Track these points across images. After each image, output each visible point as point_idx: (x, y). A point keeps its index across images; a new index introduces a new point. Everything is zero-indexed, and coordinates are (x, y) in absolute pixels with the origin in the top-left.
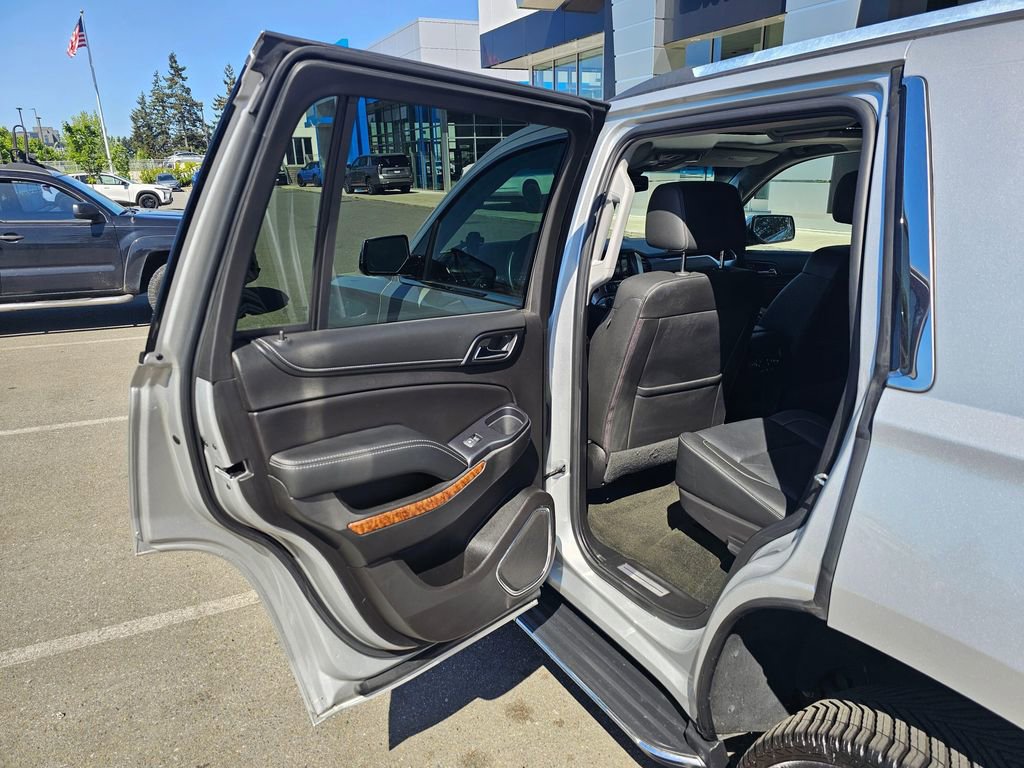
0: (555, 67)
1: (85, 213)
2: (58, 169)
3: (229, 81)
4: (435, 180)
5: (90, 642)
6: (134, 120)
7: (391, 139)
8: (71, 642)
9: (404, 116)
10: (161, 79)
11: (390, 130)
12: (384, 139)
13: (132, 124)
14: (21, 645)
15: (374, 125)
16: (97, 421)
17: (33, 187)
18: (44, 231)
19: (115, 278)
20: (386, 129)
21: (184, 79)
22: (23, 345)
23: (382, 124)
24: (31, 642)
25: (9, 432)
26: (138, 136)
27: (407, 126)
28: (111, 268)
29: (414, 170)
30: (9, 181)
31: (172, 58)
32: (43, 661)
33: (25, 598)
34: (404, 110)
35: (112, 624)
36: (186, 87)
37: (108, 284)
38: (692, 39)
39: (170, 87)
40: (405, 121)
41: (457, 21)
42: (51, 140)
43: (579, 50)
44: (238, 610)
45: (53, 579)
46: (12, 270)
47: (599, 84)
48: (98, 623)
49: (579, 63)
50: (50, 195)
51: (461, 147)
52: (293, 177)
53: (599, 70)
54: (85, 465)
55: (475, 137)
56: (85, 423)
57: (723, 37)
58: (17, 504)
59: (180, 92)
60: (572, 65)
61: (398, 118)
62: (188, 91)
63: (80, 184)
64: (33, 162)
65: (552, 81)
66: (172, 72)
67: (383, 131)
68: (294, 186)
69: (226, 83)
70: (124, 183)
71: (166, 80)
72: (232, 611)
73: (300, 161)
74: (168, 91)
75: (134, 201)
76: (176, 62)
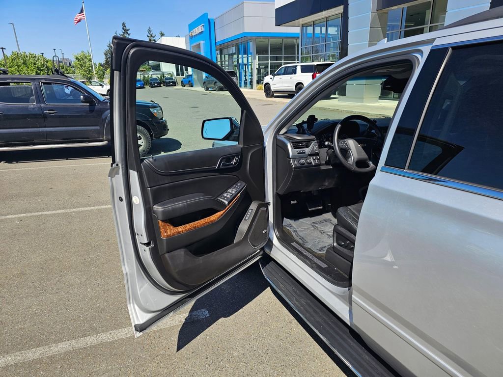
0: (314, 24)
1: (86, 100)
2: (73, 78)
3: (149, 36)
4: (248, 83)
5: (92, 343)
6: (106, 55)
7: (227, 63)
8: (82, 342)
9: (234, 51)
11: (227, 59)
12: (223, 63)
13: (104, 56)
14: (57, 342)
15: (219, 56)
16: (92, 208)
17: (60, 87)
18: (66, 109)
19: (100, 133)
20: (225, 59)
21: (129, 35)
22: (57, 165)
23: (223, 56)
24: (61, 340)
25: (50, 212)
26: (107, 62)
27: (235, 56)
28: (98, 128)
29: (239, 79)
30: (50, 84)
31: (124, 24)
32: (67, 353)
33: (58, 311)
34: (234, 48)
35: (103, 332)
37: (96, 136)
38: (393, 8)
40: (235, 54)
41: (263, 2)
42: (68, 65)
43: (327, 16)
44: (170, 328)
45: (72, 300)
46: (52, 128)
47: (336, 33)
48: (95, 331)
49: (327, 22)
50: (68, 90)
51: (261, 67)
52: (179, 82)
53: (337, 26)
54: (87, 232)
55: (269, 62)
56: (87, 209)
57: (407, 7)
58: (54, 254)
60: (323, 24)
61: (231, 53)
63: (83, 85)
64: (62, 74)
65: (312, 32)
66: (123, 31)
67: (223, 59)
68: (179, 87)
69: (148, 36)
70: (101, 85)
72: (167, 328)
73: (182, 75)
75: (106, 94)
76: (125, 26)
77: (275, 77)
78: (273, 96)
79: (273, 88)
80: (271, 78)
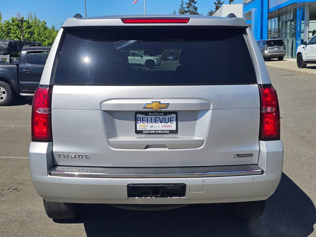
10: (184, 3)
21: (195, 3)
36: (196, 6)
39: (188, 7)
59: (192, 9)
62: (196, 9)
69: (215, 3)
71: (187, 4)
74: (187, 9)
77: (307, 46)
78: (305, 67)
79: (305, 58)
80: (303, 48)
